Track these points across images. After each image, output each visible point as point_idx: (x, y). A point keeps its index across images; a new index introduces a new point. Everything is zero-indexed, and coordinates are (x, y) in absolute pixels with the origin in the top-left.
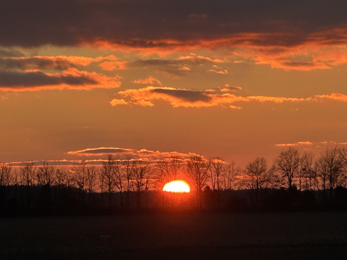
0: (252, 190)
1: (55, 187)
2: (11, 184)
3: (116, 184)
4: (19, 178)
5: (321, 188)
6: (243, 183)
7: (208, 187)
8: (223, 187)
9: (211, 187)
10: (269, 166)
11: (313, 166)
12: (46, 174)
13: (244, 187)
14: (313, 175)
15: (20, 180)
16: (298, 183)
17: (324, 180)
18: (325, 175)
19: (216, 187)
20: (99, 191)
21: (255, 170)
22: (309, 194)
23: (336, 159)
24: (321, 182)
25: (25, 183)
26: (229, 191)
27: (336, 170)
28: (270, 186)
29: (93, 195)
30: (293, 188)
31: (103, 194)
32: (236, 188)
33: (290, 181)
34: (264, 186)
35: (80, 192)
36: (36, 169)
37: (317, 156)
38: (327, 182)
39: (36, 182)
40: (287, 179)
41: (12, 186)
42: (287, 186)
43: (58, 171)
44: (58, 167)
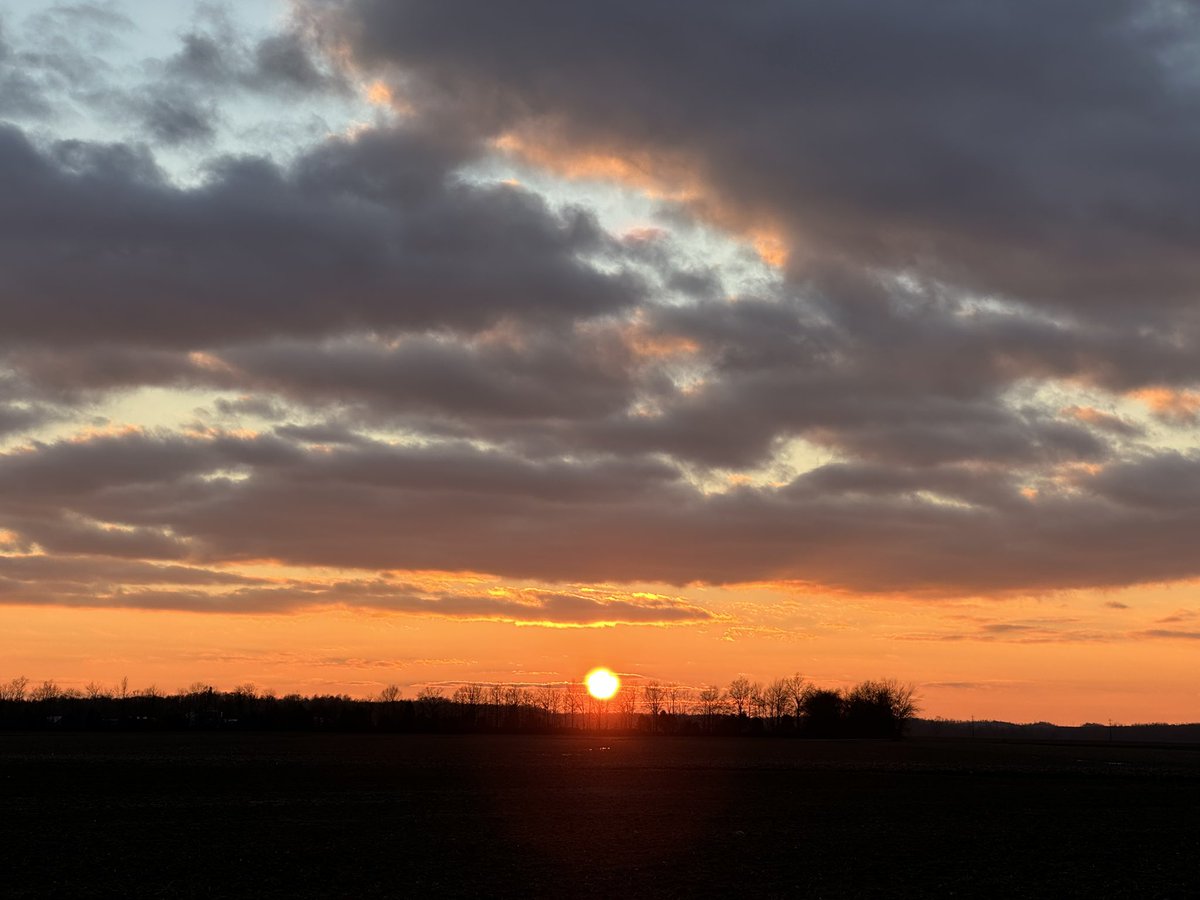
0: (704, 715)
1: (522, 707)
2: (481, 702)
3: (578, 706)
4: (488, 697)
5: (769, 716)
6: (696, 709)
7: (664, 712)
8: (678, 712)
9: (667, 712)
10: (721, 695)
11: (762, 695)
12: (514, 694)
13: (697, 713)
14: (762, 704)
15: (490, 700)
16: (747, 710)
17: (772, 709)
18: (773, 703)
19: (671, 712)
20: (563, 712)
21: (707, 697)
22: (758, 721)
23: (783, 689)
24: (769, 710)
25: (494, 703)
26: (684, 715)
27: (784, 699)
28: (721, 712)
29: (556, 715)
30: (743, 715)
31: (565, 715)
32: (690, 713)
33: (740, 708)
34: (716, 712)
35: (545, 712)
36: (505, 690)
37: (766, 687)
38: (775, 710)
39: (504, 702)
40: (737, 706)
41: (482, 705)
42: (737, 713)
43: (525, 692)
44: (523, 689)
